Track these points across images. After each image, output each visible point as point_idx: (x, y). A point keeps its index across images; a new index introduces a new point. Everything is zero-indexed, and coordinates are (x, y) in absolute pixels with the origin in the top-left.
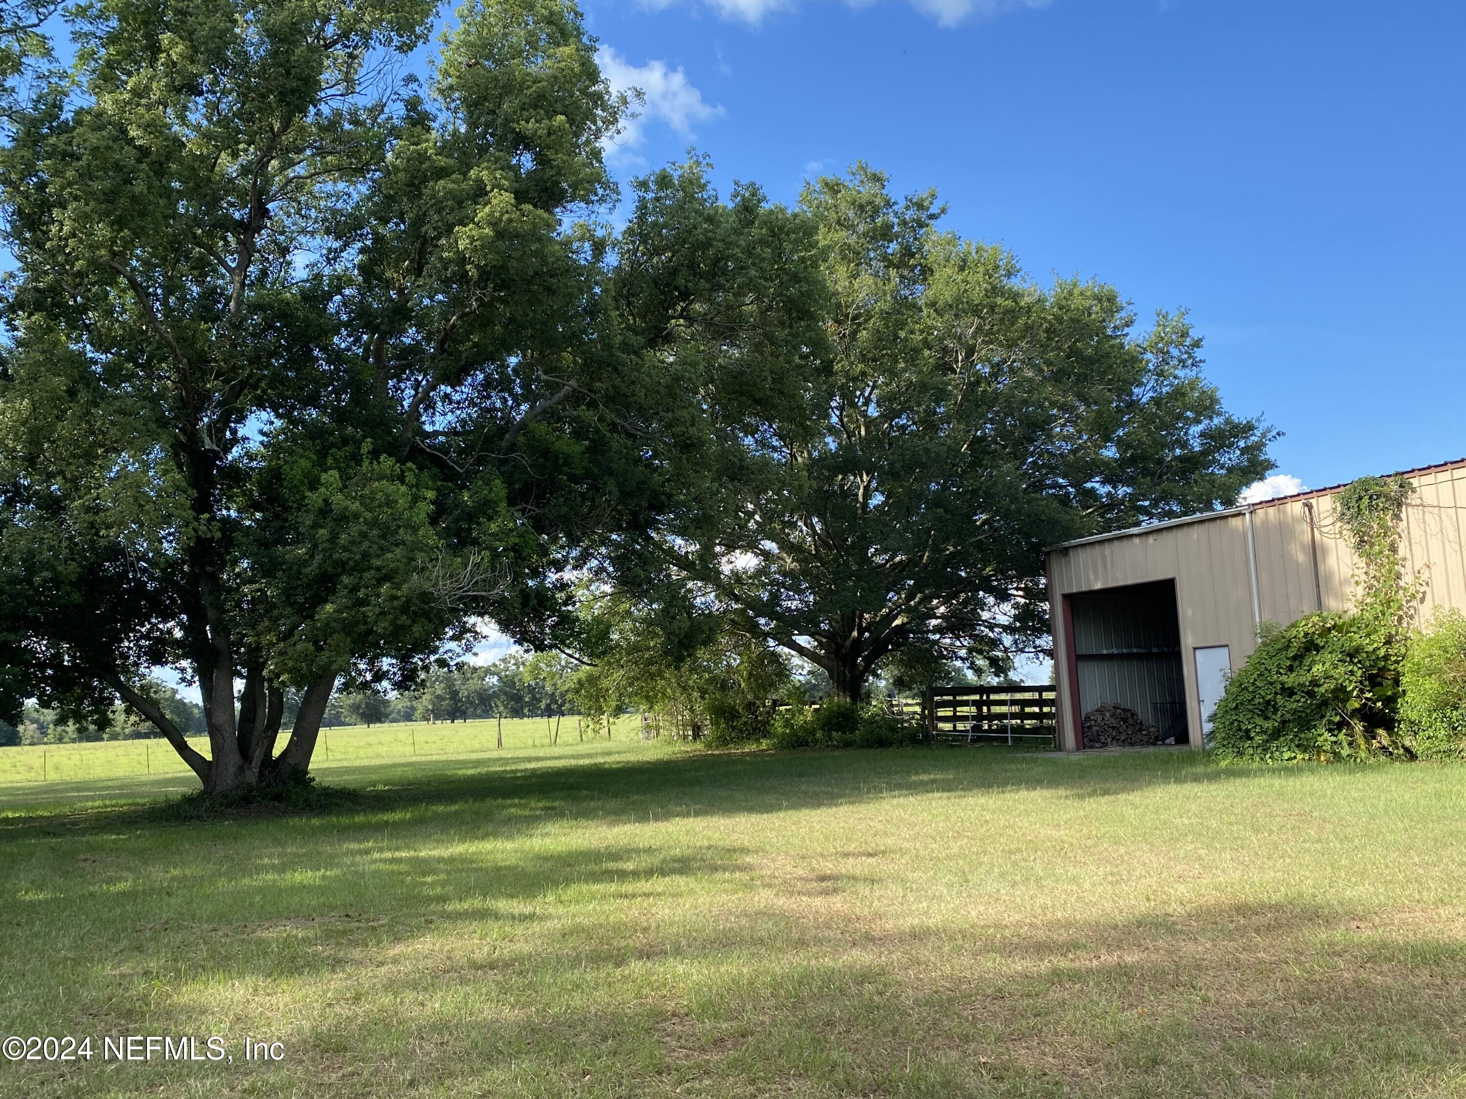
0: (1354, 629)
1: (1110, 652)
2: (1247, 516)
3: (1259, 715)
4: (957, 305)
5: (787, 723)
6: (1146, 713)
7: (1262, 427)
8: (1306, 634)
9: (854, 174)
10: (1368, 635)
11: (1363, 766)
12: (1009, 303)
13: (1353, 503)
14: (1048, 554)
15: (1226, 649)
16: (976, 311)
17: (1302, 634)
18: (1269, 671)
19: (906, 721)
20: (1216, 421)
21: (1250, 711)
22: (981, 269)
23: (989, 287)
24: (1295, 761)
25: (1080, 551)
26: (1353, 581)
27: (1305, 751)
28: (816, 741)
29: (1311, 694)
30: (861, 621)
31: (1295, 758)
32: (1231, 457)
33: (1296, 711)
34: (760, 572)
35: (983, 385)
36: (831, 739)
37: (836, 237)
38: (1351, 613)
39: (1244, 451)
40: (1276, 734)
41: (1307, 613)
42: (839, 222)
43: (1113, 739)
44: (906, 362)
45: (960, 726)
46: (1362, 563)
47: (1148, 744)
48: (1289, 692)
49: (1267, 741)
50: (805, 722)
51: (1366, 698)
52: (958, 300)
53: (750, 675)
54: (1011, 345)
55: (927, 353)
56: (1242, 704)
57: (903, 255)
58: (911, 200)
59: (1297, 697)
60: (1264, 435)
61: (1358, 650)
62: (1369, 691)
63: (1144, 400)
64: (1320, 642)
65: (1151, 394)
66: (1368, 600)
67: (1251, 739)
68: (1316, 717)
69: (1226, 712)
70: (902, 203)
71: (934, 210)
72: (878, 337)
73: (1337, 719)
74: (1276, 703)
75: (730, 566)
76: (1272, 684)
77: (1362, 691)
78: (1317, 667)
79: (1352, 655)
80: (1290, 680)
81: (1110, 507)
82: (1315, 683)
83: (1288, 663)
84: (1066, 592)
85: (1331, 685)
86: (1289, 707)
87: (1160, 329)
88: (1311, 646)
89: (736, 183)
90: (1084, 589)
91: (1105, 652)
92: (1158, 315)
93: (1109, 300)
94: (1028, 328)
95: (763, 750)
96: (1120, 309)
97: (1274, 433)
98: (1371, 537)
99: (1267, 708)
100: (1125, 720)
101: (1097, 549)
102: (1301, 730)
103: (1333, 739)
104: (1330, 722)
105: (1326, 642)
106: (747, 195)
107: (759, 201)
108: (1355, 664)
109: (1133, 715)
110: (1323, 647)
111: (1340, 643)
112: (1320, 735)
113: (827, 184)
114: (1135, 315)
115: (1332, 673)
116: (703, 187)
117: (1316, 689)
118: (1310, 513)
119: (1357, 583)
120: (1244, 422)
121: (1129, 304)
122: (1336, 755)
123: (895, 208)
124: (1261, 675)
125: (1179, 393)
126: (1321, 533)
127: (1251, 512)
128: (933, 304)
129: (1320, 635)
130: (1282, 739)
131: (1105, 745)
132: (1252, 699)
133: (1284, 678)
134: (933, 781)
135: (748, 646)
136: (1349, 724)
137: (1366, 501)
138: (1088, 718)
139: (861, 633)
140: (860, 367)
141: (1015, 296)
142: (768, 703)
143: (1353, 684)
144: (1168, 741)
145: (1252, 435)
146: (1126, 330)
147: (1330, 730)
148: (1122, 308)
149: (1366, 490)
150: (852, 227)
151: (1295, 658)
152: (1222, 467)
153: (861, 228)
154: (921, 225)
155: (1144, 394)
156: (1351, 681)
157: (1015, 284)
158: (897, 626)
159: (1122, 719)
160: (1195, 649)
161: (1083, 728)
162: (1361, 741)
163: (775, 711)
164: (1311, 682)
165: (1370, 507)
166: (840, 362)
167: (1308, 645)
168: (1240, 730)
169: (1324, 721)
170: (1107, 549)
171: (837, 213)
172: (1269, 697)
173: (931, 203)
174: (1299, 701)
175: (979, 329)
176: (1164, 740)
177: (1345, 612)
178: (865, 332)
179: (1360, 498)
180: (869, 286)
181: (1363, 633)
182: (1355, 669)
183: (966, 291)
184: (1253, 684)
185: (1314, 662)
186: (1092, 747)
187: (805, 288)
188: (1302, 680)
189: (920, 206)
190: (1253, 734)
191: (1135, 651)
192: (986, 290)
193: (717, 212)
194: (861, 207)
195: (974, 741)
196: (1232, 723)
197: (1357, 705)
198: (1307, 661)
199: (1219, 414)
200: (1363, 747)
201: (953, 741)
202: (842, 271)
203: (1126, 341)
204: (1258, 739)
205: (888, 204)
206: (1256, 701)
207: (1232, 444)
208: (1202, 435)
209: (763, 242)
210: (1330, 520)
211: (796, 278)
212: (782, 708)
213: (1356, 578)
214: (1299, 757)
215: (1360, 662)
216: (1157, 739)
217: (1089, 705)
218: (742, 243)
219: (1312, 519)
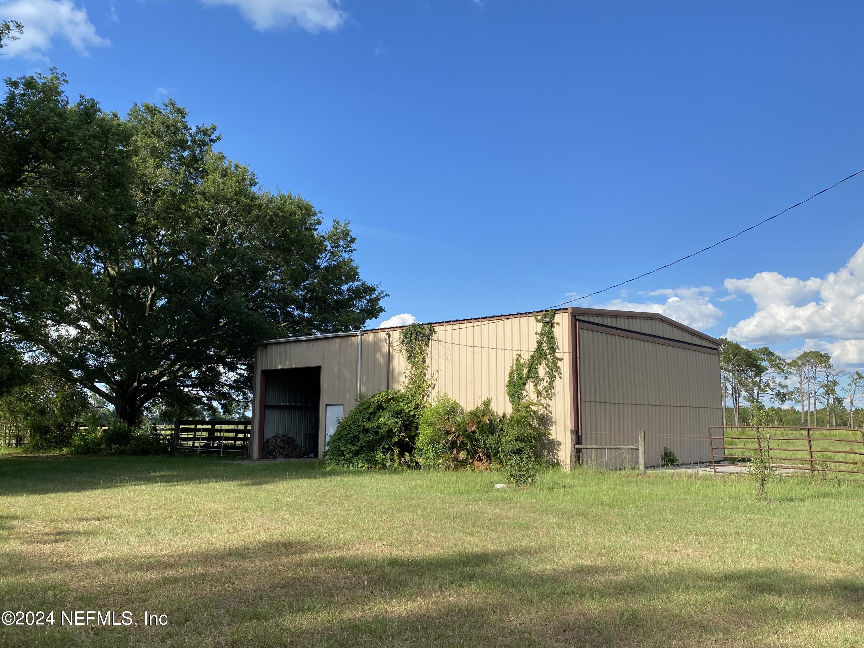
0: (401, 400)
1: (285, 404)
2: (360, 336)
3: (350, 443)
4: (217, 197)
5: (83, 438)
6: (300, 440)
7: (379, 290)
8: (378, 401)
9: (166, 106)
10: (407, 404)
11: (396, 471)
12: (248, 201)
13: (408, 336)
14: (257, 346)
15: (342, 407)
16: (227, 202)
17: (376, 401)
18: (358, 420)
19: (161, 440)
20: (356, 283)
21: (346, 440)
22: (234, 179)
23: (238, 190)
24: (364, 468)
25: (274, 347)
26: (404, 375)
27: (369, 463)
28: (100, 450)
29: (376, 433)
30: (140, 376)
31: (364, 466)
32: (362, 304)
33: (368, 441)
34: (76, 340)
35: (230, 244)
36: (111, 448)
37: (149, 141)
38: (401, 392)
39: (369, 301)
40: (356, 454)
41: (381, 391)
42: (153, 132)
43: (280, 454)
44: (183, 224)
45: (197, 444)
46: (409, 366)
47: (299, 457)
48: (366, 431)
49: (352, 457)
50: (95, 438)
51: (402, 436)
52: (218, 194)
53: (62, 405)
54: (248, 225)
55: (197, 220)
56: (342, 437)
57: (191, 160)
58: (199, 129)
59: (369, 434)
60: (379, 295)
61: (402, 411)
62: (404, 433)
63: (322, 267)
64: (384, 405)
65: (326, 264)
66: (410, 386)
67: (344, 455)
68: (378, 445)
69: (334, 441)
70: (194, 130)
71: (213, 137)
72: (167, 208)
73: (387, 446)
74: (359, 437)
75: (57, 333)
76: (358, 426)
77: (400, 432)
78: (381, 419)
79: (398, 413)
80: (368, 425)
81: (298, 323)
82: (379, 427)
83: (368, 416)
84: (264, 368)
85: (385, 429)
86: (365, 439)
87: (335, 229)
88: (380, 408)
89: (81, 97)
90: (274, 368)
91: (282, 404)
92: (334, 222)
93: (306, 210)
94: (258, 217)
95: (63, 455)
96: (315, 214)
97: (384, 294)
98: (415, 354)
99: (354, 440)
100: (288, 444)
101: (283, 346)
102: (369, 452)
103: (384, 457)
104: (383, 448)
105: (387, 406)
106: (88, 105)
107: (96, 111)
108: (399, 418)
109: (293, 440)
110: (386, 409)
111: (394, 407)
112: (378, 455)
113: (148, 108)
114: (323, 219)
115: (387, 422)
116: (59, 94)
117: (379, 430)
118: (389, 339)
119: (406, 377)
120: (371, 286)
121: (320, 212)
122: (385, 465)
123: (191, 131)
124: (354, 422)
125: (339, 266)
126: (393, 349)
127: (362, 335)
128: (203, 193)
129: (385, 402)
130: (359, 456)
131: (275, 457)
132: (348, 434)
133: (365, 424)
134: (163, 476)
135: (63, 387)
136: (392, 450)
137: (414, 335)
138: (267, 441)
139: (140, 383)
140: (154, 222)
141: (252, 198)
142: (73, 425)
143: (396, 429)
144: (310, 456)
145: (374, 293)
146: (317, 227)
147: (383, 452)
148: (316, 214)
149: (415, 330)
150: (160, 137)
151: (372, 413)
152: (357, 308)
153: (167, 139)
154: (205, 145)
155: (323, 262)
156: (395, 427)
157: (254, 190)
158: (164, 381)
159: (286, 443)
160: (327, 405)
161: (264, 447)
162: (396, 459)
163: (77, 429)
164: (377, 426)
165: (416, 339)
166: (141, 217)
167: (379, 407)
168: (340, 450)
169: (381, 447)
170: (288, 346)
171: (152, 127)
172: (356, 434)
173: (212, 133)
174: (370, 437)
175: (230, 212)
176: (308, 455)
177: (399, 391)
178: (160, 202)
179: (412, 334)
180: (166, 175)
181: (405, 403)
182: (399, 421)
183: (224, 189)
184: (349, 426)
185: (380, 416)
186: (268, 458)
187: (120, 169)
188: (373, 425)
189: (205, 133)
190: (345, 453)
191: (299, 404)
192: (235, 191)
193: (65, 112)
194: (168, 127)
195: (201, 453)
196: (336, 447)
197: (397, 440)
198: (377, 415)
199: (358, 280)
200: (397, 461)
201: (188, 452)
202: (150, 162)
203: (315, 233)
204: (348, 456)
205: (186, 128)
206: (350, 436)
207: (363, 297)
208: (348, 290)
209: (94, 136)
210: (398, 343)
211: (115, 162)
212: (82, 428)
213: (406, 374)
214: (366, 466)
215: (401, 417)
216: (304, 454)
217: (269, 434)
218: (80, 134)
219: (389, 342)
